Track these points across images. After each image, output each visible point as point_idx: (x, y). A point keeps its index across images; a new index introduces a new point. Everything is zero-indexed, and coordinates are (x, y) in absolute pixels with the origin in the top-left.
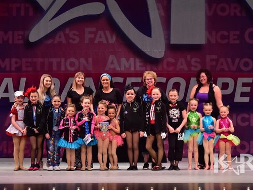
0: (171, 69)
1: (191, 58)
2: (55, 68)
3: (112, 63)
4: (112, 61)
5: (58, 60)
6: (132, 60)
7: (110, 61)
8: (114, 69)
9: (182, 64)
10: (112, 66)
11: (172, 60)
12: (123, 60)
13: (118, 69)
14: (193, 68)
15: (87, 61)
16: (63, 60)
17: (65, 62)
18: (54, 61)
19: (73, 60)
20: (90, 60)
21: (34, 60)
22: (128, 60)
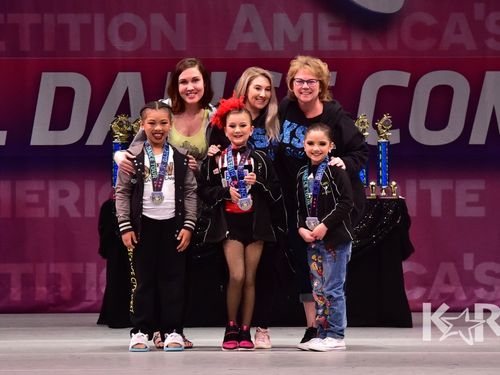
0: (425, 45)
1: (487, 12)
2: (75, 44)
3: (248, 28)
4: (248, 21)
5: (85, 18)
6: (307, 18)
7: (240, 21)
8: (255, 46)
9: (458, 31)
10: (248, 38)
11: (429, 20)
12: (282, 20)
13: (265, 46)
14: (491, 43)
15: (171, 21)
16: (99, 19)
17: (107, 23)
18: (73, 21)
19: (129, 18)
20: (182, 18)
21: (13, 18)
22: (295, 19)
